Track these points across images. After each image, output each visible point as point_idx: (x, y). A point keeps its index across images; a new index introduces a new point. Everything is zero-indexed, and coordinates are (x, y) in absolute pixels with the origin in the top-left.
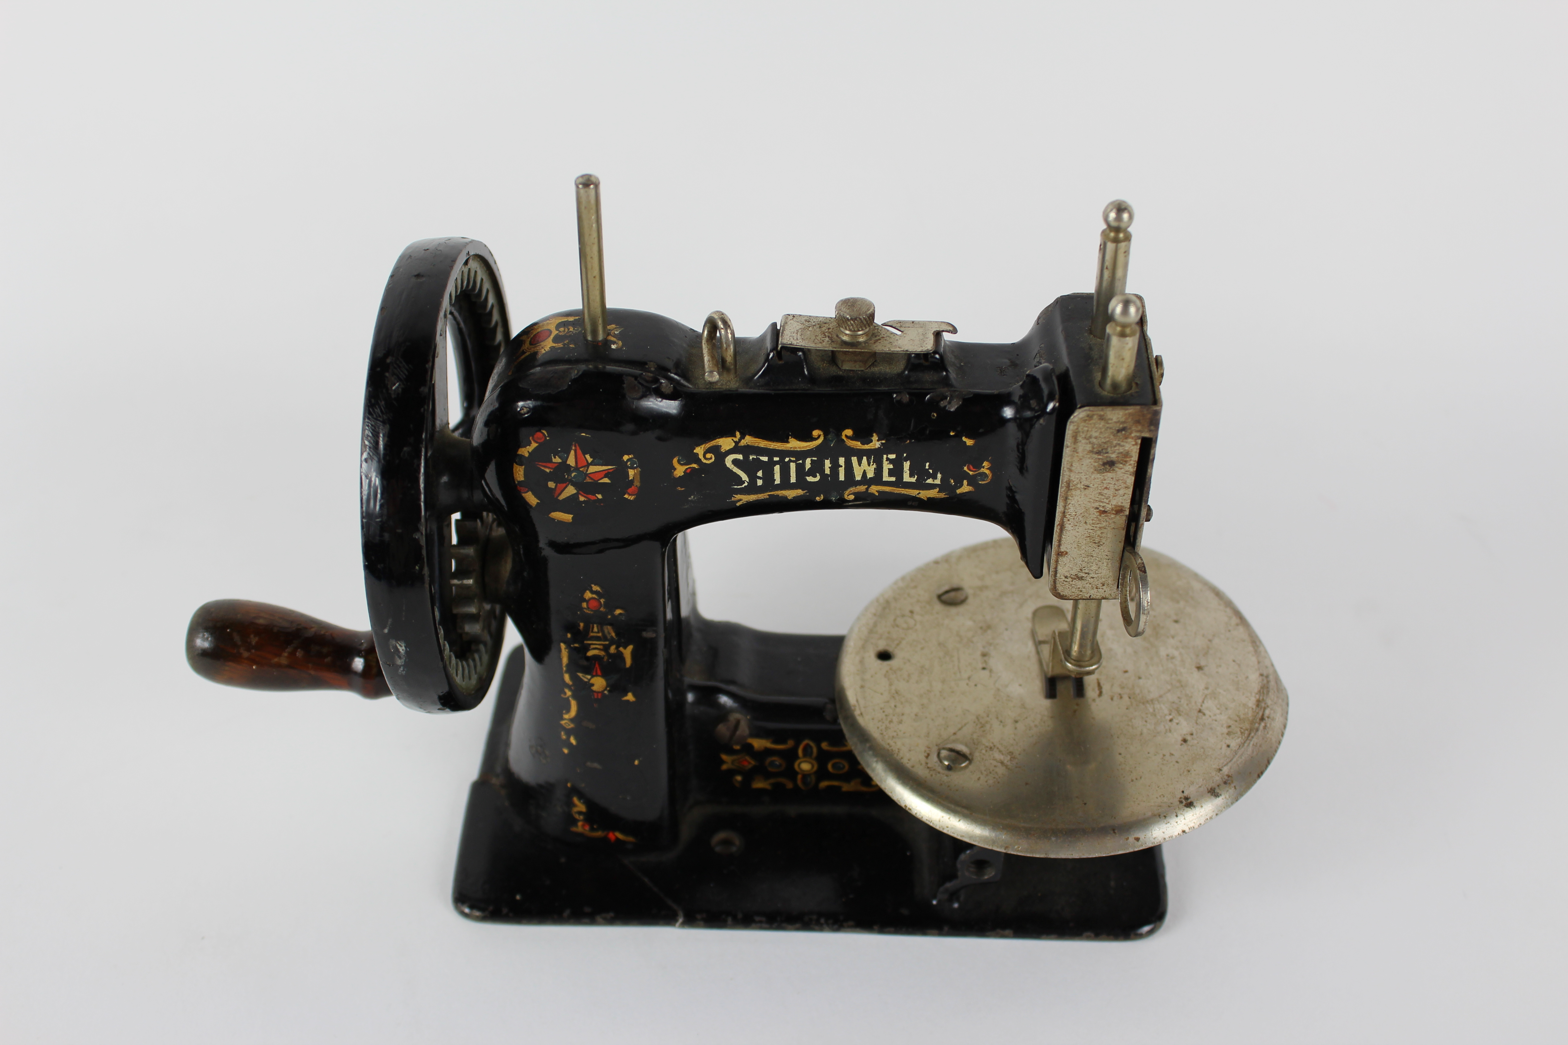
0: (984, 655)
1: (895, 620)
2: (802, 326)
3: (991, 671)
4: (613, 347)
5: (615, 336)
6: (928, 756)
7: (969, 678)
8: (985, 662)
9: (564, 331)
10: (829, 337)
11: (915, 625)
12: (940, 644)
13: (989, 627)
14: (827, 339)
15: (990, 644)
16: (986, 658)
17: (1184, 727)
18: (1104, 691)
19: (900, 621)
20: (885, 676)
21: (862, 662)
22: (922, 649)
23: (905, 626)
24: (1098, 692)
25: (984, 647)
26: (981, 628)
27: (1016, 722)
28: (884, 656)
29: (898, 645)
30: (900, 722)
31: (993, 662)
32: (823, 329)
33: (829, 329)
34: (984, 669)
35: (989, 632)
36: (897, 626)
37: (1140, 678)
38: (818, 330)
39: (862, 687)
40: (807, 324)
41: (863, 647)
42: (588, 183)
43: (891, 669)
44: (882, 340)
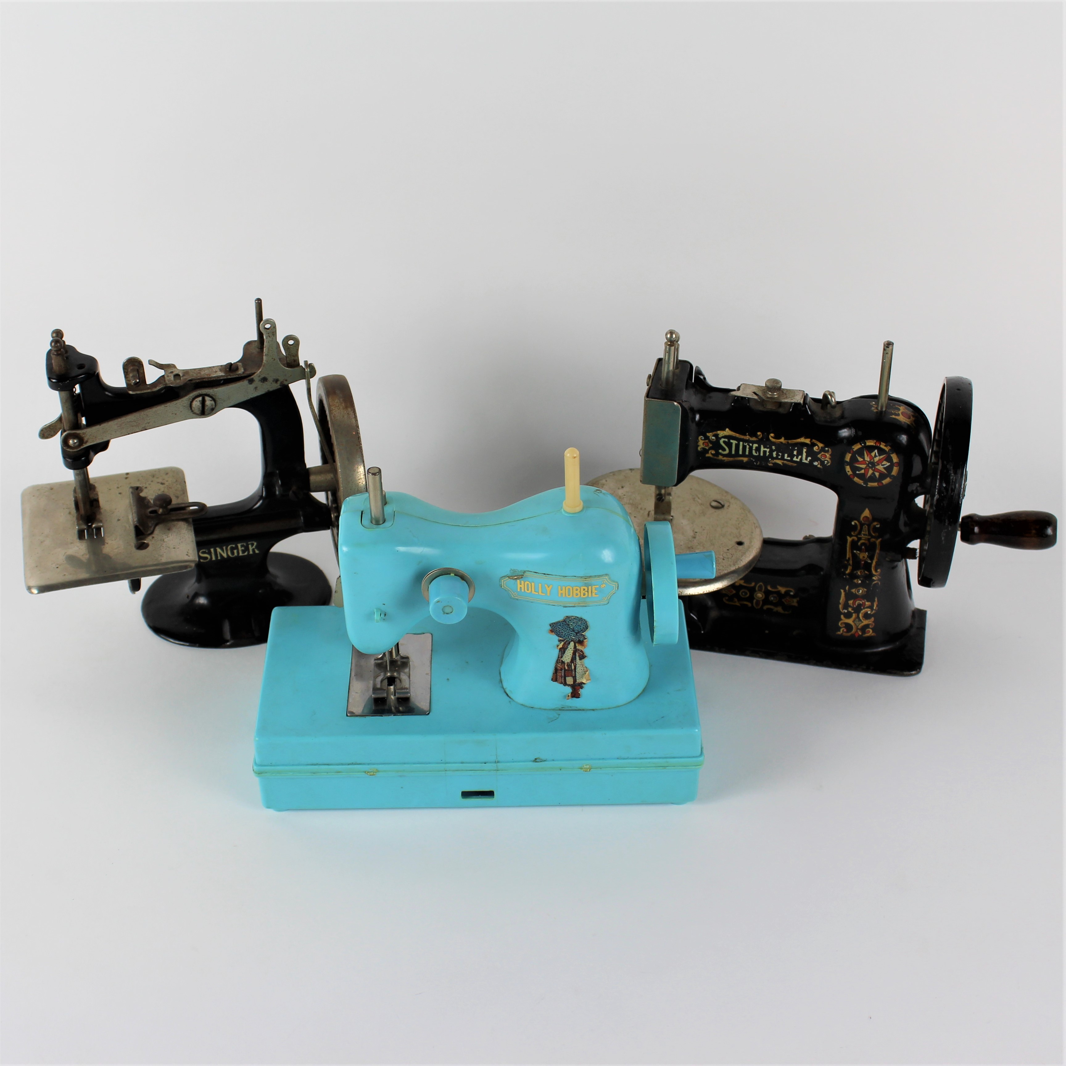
0: (695, 537)
1: (732, 557)
2: (795, 397)
3: (693, 531)
4: (874, 403)
5: (873, 407)
6: (729, 506)
7: (704, 530)
8: (694, 535)
9: (896, 412)
10: (784, 393)
11: (723, 554)
12: (714, 545)
13: (689, 548)
14: (784, 392)
15: (690, 541)
16: (694, 536)
17: (620, 492)
18: (647, 513)
19: (730, 556)
20: (741, 535)
21: (751, 542)
22: (722, 544)
23: (728, 554)
24: (650, 513)
25: (694, 541)
26: (692, 548)
27: (688, 511)
28: (740, 543)
29: (733, 547)
30: (738, 518)
31: (692, 534)
32: (785, 396)
33: (783, 396)
34: (696, 532)
35: (689, 546)
36: (731, 554)
37: (630, 513)
38: (788, 396)
39: (752, 533)
40: (792, 398)
41: (749, 547)
42: (888, 345)
43: (738, 538)
44: (762, 390)
